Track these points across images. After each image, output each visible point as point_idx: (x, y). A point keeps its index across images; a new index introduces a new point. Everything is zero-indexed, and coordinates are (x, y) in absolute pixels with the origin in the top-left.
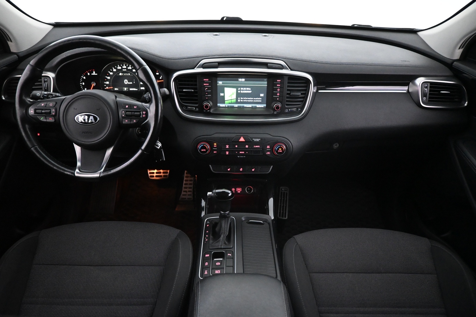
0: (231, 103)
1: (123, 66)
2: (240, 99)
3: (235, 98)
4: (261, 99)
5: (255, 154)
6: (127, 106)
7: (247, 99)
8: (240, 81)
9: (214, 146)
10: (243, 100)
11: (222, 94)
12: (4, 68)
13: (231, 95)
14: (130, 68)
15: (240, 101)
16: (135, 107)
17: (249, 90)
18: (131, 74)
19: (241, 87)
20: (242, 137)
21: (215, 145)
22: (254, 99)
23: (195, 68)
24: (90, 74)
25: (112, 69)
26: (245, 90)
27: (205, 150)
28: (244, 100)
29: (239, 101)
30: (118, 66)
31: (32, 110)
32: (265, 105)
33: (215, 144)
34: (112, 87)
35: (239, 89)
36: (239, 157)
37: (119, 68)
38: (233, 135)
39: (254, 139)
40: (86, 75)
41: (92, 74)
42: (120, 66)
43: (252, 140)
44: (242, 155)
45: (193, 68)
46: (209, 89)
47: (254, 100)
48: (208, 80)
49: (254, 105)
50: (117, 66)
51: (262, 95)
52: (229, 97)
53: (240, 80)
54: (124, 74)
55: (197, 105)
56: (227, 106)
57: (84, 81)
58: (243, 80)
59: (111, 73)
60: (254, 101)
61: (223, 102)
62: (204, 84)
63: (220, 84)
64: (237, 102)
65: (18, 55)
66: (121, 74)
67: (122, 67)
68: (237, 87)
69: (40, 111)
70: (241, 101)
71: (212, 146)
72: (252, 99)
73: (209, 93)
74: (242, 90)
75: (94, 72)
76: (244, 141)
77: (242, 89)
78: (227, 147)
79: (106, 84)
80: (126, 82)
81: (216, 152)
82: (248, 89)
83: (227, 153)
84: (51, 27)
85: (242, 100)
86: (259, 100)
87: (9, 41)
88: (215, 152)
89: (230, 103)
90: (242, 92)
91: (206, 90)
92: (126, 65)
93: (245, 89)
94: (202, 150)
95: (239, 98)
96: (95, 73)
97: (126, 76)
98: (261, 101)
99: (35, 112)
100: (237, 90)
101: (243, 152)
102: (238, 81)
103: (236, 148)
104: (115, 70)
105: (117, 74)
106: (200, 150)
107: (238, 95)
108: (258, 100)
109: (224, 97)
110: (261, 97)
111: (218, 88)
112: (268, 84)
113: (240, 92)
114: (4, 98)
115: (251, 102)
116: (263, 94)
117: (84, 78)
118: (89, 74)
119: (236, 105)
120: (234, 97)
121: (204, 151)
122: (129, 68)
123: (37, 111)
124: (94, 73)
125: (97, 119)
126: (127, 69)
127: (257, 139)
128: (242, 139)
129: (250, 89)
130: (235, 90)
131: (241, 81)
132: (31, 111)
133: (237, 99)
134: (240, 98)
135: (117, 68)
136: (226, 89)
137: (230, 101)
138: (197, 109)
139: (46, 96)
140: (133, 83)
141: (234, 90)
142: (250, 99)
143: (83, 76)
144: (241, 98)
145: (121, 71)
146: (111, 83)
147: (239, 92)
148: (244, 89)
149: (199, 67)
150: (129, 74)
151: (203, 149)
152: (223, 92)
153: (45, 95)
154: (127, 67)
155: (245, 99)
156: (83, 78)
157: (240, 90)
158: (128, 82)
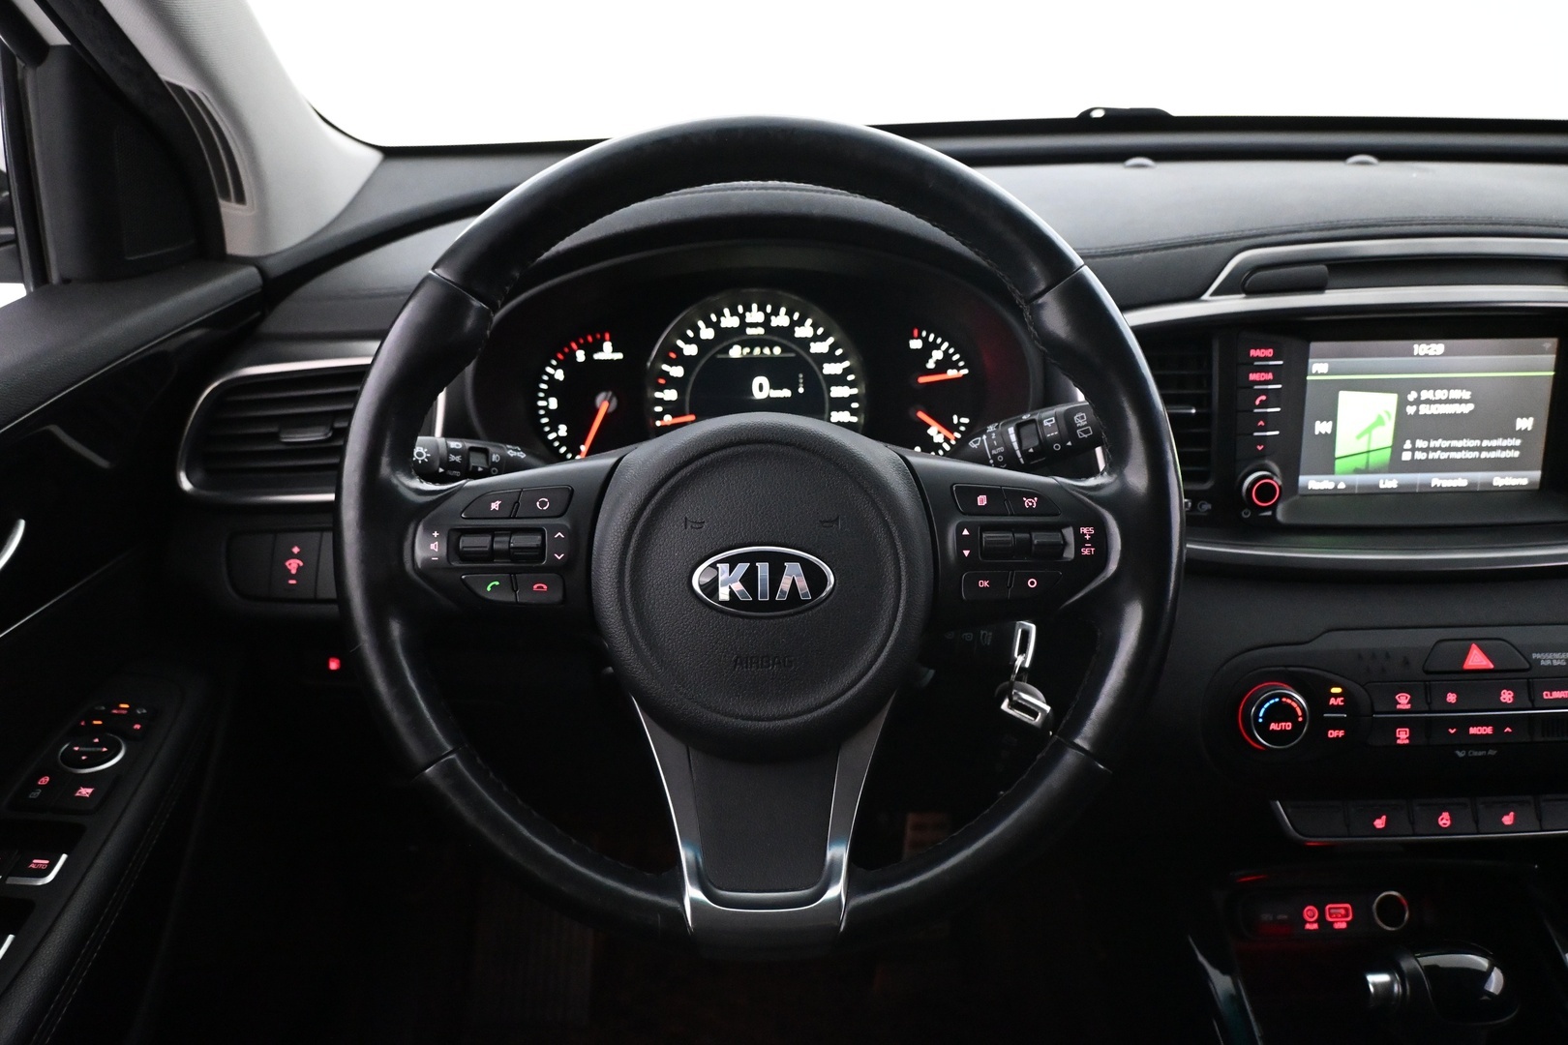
0: (1366, 471)
1: (750, 311)
2: (1413, 450)
3: (1390, 443)
4: (1518, 442)
5: (1549, 739)
6: (982, 500)
7: (1445, 444)
8: (1422, 354)
9: (1332, 701)
10: (1426, 450)
11: (1322, 427)
12: (195, 334)
13: (1369, 430)
14: (781, 320)
15: (1413, 455)
16: (1028, 503)
17: (1461, 401)
18: (784, 349)
19: (1420, 385)
20: (1474, 645)
21: (1336, 696)
22: (1486, 443)
23: (1206, 296)
24: (588, 355)
25: (697, 330)
26: (1440, 402)
27: (1288, 726)
28: (1435, 450)
29: (1406, 456)
30: (726, 311)
31: (434, 540)
32: (1537, 475)
33: (1336, 690)
34: (691, 414)
35: (1412, 396)
36: (1460, 754)
37: (729, 321)
38: (1426, 638)
39: (1538, 656)
40: (569, 363)
41: (597, 356)
42: (734, 313)
43: (1528, 659)
44: (1481, 742)
45: (1195, 297)
46: (1273, 398)
47: (1480, 449)
48: (1269, 353)
49: (1480, 477)
50: (720, 314)
51: (1524, 424)
52: (1359, 437)
53: (1421, 348)
54: (752, 352)
55: (1207, 486)
56: (1342, 486)
57: (555, 388)
58: (1437, 348)
59: (691, 350)
60: (1484, 455)
61: (1328, 468)
62: (1253, 377)
63: (1317, 374)
64: (1395, 465)
65: (262, 271)
66: (736, 352)
67: (742, 317)
68: (1400, 388)
69: (482, 542)
70: (1420, 456)
71: (1317, 697)
72: (1476, 443)
73: (1271, 421)
74: (1428, 402)
75: (608, 346)
76: (1492, 666)
77: (1425, 394)
78: (1403, 701)
79: (661, 402)
80: (761, 388)
81: (1341, 733)
82: (1455, 394)
83: (1403, 736)
84: (376, 157)
85: (1422, 450)
86: (1506, 447)
87: (227, 197)
88: (1333, 734)
89: (1358, 471)
90: (1424, 409)
91: (1259, 407)
92: (762, 308)
93: (1441, 394)
94: (1273, 726)
95: (1408, 445)
96: (611, 349)
97: (762, 359)
98: (1516, 454)
99: (453, 548)
100: (1402, 404)
101: (1489, 730)
102: (1410, 353)
103: (1452, 708)
104: (707, 334)
105: (720, 352)
106: (1263, 729)
107: (1407, 427)
108: (1504, 448)
109: (1330, 439)
110: (1522, 434)
111: (1311, 395)
112: (1559, 367)
113: (1418, 410)
114: (186, 485)
115: (1467, 459)
116: (1531, 419)
117: (560, 375)
118: (581, 356)
119: (1389, 482)
120: (1385, 436)
121: (1283, 732)
122: (775, 322)
123: (467, 542)
124: (607, 353)
125: (824, 579)
126: (766, 324)
127: (1557, 655)
128: (1476, 659)
129: (1466, 395)
130: (1391, 399)
131: (1426, 355)
132: (428, 548)
133: (1397, 448)
134: (1413, 443)
135: (719, 321)
136: (1344, 396)
137: (1360, 462)
138: (1207, 506)
139: (458, 459)
140: (794, 390)
141: (1386, 403)
142: (1464, 448)
143: (555, 368)
144: (1420, 443)
145: (738, 335)
146: (688, 398)
147: (1411, 410)
148: (1437, 398)
149: (1220, 291)
150: (777, 351)
151: (1278, 721)
152: (1332, 416)
153: (453, 458)
154: (768, 317)
155: (1440, 448)
156: (551, 376)
157: (1418, 402)
158: (773, 386)
